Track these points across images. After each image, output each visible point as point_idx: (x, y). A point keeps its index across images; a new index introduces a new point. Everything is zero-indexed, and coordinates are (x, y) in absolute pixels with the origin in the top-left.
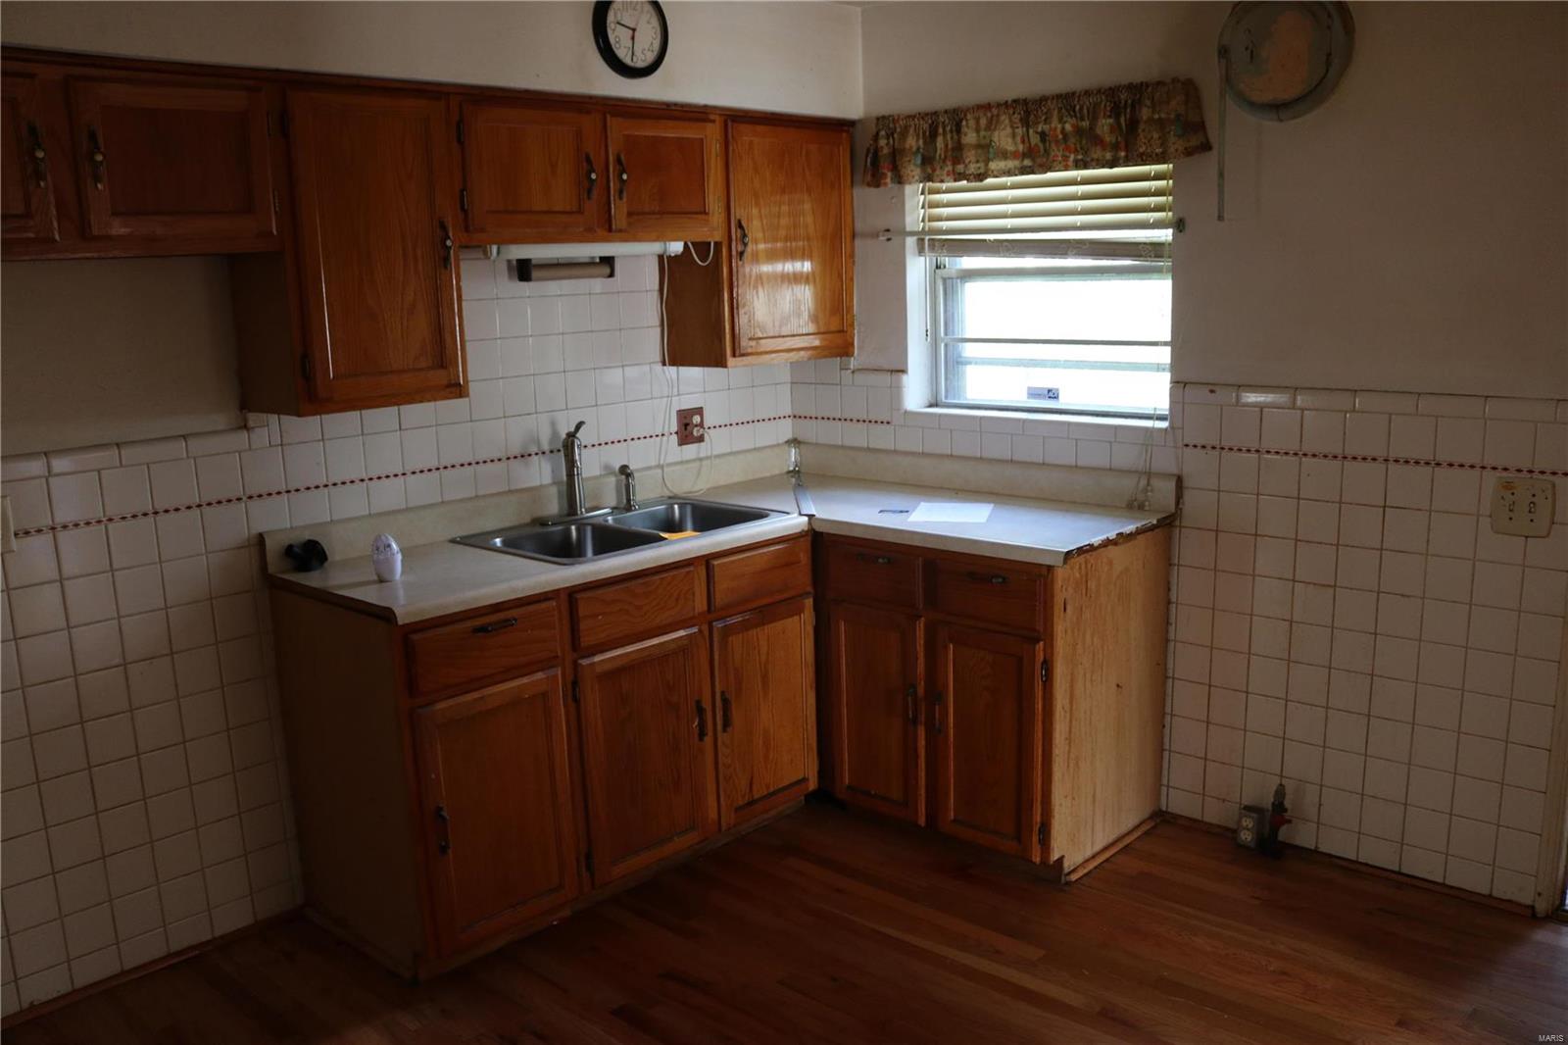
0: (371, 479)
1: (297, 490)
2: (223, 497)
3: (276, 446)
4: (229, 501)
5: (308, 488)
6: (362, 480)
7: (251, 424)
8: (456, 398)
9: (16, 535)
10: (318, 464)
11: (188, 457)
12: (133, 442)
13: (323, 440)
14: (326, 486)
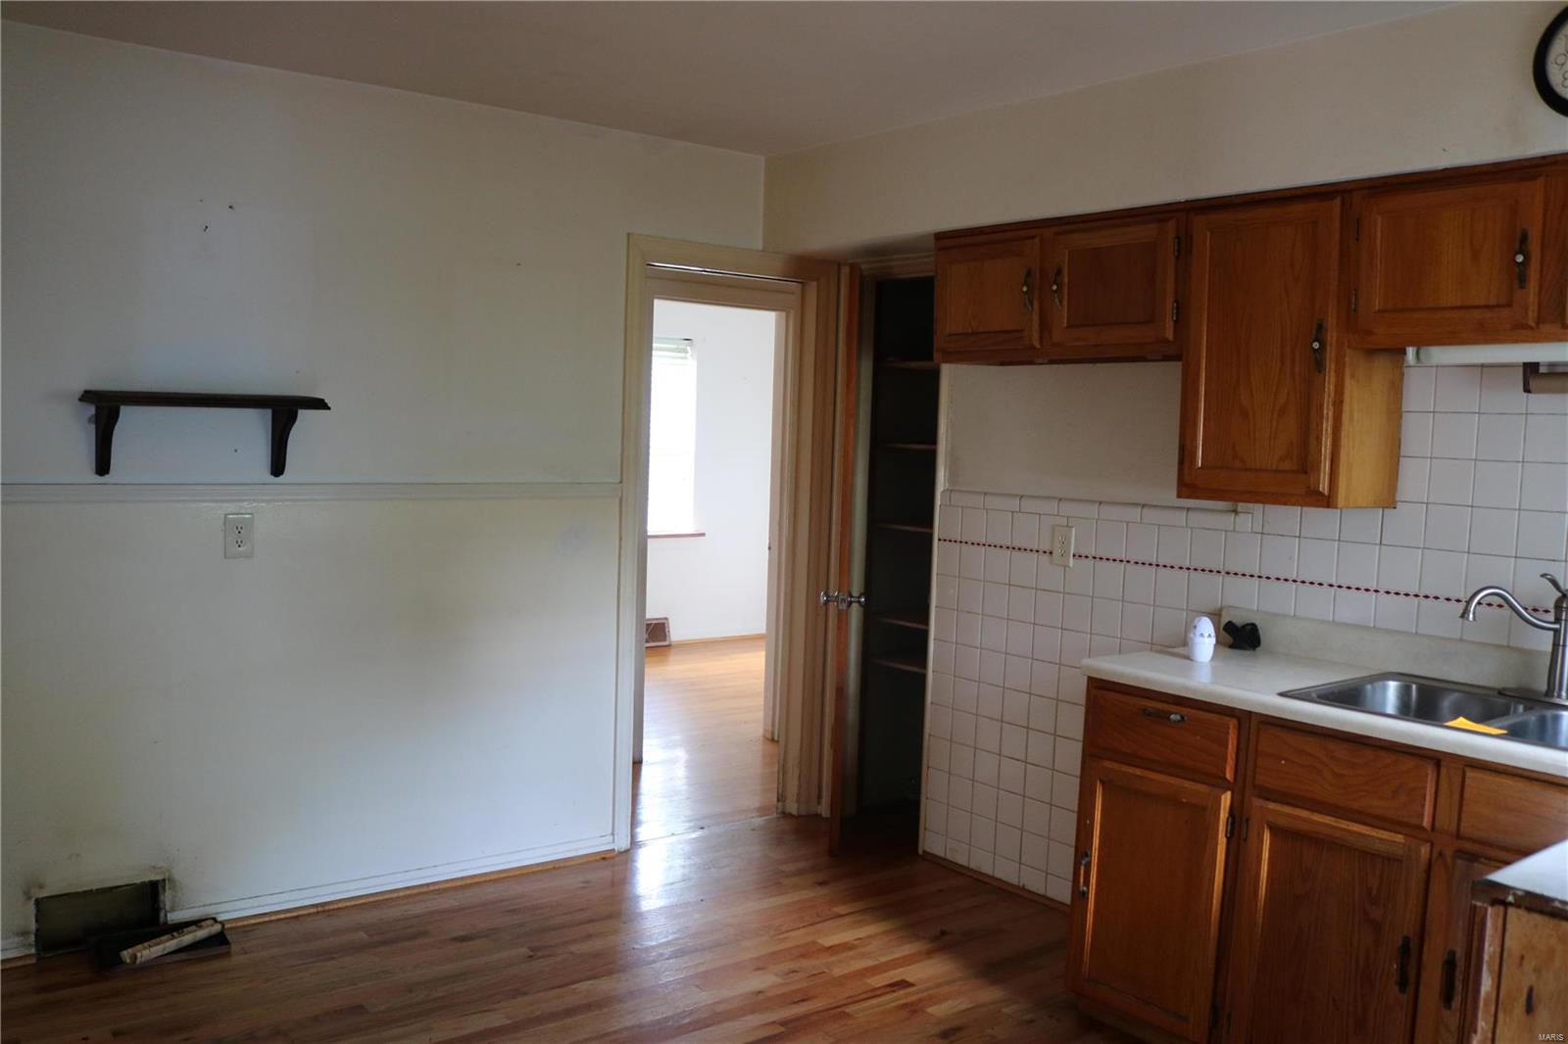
0: (1340, 587)
1: (1268, 578)
2: (1208, 567)
3: (1256, 533)
4: (1211, 571)
5: (1278, 579)
6: (1331, 585)
7: (1239, 509)
8: (1323, 507)
9: (1074, 556)
10: (1290, 558)
11: (1187, 527)
12: (1155, 506)
13: (1299, 537)
14: (1294, 581)
